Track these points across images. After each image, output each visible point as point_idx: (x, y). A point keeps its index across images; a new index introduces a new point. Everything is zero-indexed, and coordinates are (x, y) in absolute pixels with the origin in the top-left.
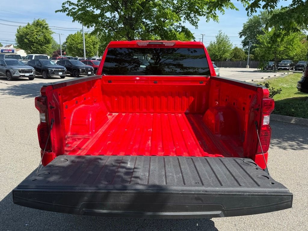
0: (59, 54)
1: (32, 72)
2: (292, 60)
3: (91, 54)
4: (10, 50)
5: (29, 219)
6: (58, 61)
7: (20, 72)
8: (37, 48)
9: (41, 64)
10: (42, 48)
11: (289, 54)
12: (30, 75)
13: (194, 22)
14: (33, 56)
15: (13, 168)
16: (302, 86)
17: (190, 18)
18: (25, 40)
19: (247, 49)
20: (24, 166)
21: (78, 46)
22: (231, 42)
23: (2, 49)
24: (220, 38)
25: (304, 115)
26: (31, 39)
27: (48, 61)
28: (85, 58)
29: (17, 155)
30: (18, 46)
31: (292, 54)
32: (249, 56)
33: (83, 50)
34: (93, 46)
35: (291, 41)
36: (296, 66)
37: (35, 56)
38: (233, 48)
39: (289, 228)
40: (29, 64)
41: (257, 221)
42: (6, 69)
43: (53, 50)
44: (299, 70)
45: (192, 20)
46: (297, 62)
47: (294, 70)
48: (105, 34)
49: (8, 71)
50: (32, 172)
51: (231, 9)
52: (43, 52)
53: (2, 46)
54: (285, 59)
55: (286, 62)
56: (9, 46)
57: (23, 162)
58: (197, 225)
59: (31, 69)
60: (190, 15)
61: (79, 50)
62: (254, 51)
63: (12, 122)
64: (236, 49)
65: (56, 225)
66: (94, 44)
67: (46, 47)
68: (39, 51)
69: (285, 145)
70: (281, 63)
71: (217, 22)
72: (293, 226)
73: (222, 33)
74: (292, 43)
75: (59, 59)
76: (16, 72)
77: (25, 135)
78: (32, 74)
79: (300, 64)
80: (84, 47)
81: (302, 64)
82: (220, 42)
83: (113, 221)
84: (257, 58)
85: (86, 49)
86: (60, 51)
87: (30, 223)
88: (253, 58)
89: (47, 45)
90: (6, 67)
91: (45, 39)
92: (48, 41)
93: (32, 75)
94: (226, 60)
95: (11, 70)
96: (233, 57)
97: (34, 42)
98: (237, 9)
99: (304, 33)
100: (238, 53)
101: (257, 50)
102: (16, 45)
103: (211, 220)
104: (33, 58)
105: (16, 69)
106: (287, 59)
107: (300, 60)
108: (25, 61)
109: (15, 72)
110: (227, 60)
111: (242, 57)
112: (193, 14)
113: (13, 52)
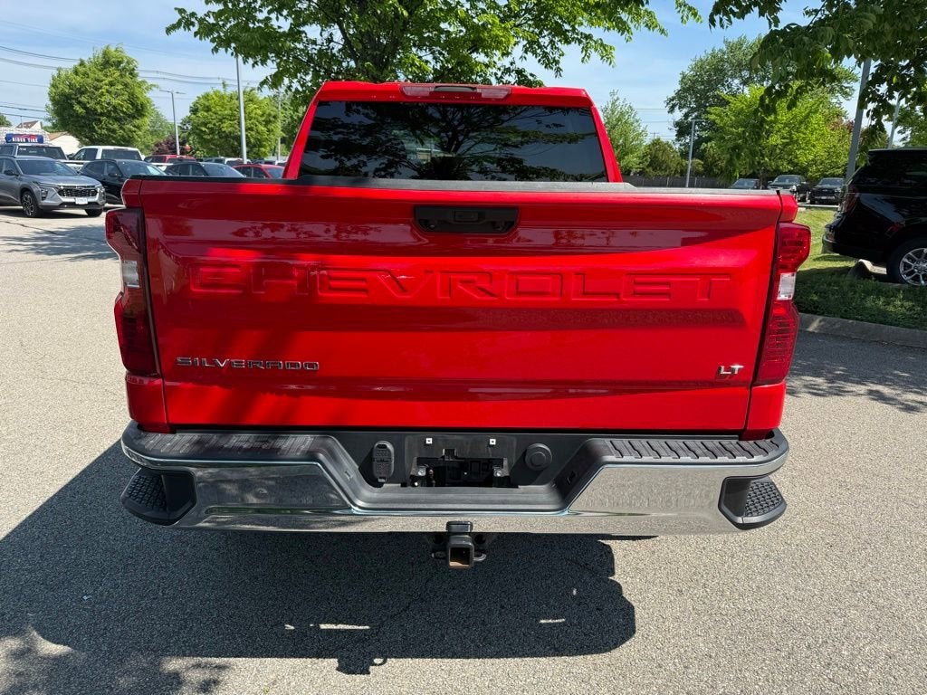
0: (170, 149)
1: (94, 194)
2: (803, 175)
3: (263, 149)
4: (31, 136)
5: (92, 582)
6: (168, 167)
7: (61, 192)
8: (108, 129)
9: (121, 173)
10: (124, 130)
11: (796, 157)
12: (89, 203)
13: (548, 60)
14: (97, 150)
15: (43, 444)
16: (836, 237)
17: (540, 47)
18: (77, 108)
19: (686, 145)
20: (76, 441)
21: (224, 125)
22: (643, 125)
23: (8, 132)
24: (613, 112)
25: (846, 311)
26: (91, 104)
27: (139, 165)
28: (246, 161)
29: (56, 412)
30: (54, 126)
31: (803, 158)
32: (691, 163)
33: (238, 139)
34: (265, 126)
35: (801, 122)
36: (813, 192)
37: (104, 151)
38: (648, 141)
39: (826, 597)
40: (87, 172)
41: (738, 582)
42: (21, 183)
43: (156, 140)
44: (822, 202)
45: (545, 55)
46: (817, 180)
47: (809, 201)
48: (302, 86)
49: (25, 190)
50: (98, 454)
51: (647, 29)
52: (128, 141)
53: (9, 125)
54: (786, 173)
55: (787, 181)
56: (29, 125)
57: (74, 429)
58: (575, 592)
59: (93, 186)
60: (540, 40)
61: (227, 136)
62: (705, 150)
63: (41, 324)
64: (656, 143)
65: (174, 598)
66: (267, 123)
67: (135, 126)
68: (114, 138)
69: (793, 384)
70: (774, 183)
71: (610, 63)
72: (836, 593)
73: (618, 99)
74: (806, 129)
75: (170, 161)
76: (50, 194)
77: (78, 358)
78: (96, 199)
79: (825, 186)
80: (240, 131)
81: (828, 186)
82: (615, 122)
83: (338, 584)
84: (712, 170)
85: (247, 135)
86: (175, 143)
87: (98, 592)
88: (701, 169)
89: (137, 122)
90: (21, 180)
91: (132, 104)
92: (139, 110)
93: (96, 203)
94: (629, 174)
95: (36, 189)
96: (648, 166)
97: (102, 114)
98: (662, 31)
99: (837, 105)
100: (660, 154)
101: (711, 147)
102: (50, 124)
103: (612, 581)
104: (99, 156)
105: (49, 186)
106: (791, 172)
107: (826, 176)
108: (75, 165)
109: (47, 193)
110: (632, 174)
111: (673, 165)
112: (547, 38)
113: (41, 140)
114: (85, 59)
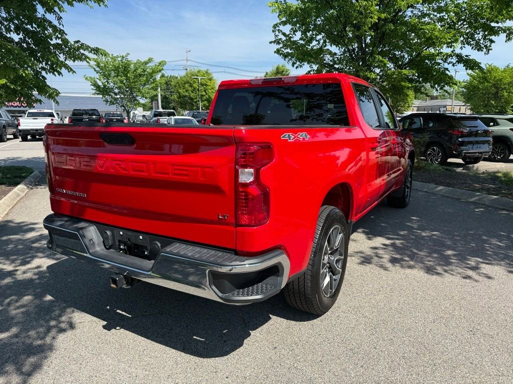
114: (268, 71)
